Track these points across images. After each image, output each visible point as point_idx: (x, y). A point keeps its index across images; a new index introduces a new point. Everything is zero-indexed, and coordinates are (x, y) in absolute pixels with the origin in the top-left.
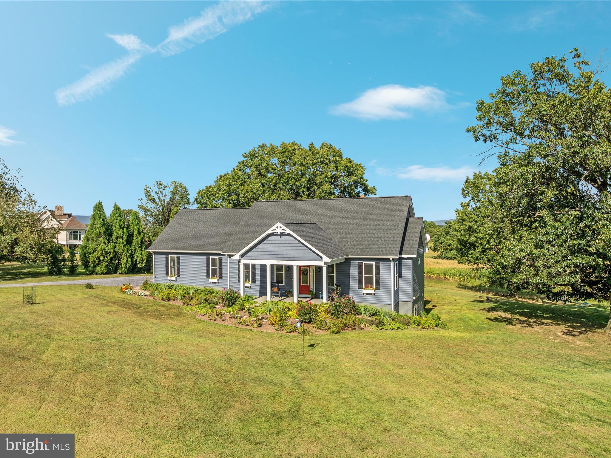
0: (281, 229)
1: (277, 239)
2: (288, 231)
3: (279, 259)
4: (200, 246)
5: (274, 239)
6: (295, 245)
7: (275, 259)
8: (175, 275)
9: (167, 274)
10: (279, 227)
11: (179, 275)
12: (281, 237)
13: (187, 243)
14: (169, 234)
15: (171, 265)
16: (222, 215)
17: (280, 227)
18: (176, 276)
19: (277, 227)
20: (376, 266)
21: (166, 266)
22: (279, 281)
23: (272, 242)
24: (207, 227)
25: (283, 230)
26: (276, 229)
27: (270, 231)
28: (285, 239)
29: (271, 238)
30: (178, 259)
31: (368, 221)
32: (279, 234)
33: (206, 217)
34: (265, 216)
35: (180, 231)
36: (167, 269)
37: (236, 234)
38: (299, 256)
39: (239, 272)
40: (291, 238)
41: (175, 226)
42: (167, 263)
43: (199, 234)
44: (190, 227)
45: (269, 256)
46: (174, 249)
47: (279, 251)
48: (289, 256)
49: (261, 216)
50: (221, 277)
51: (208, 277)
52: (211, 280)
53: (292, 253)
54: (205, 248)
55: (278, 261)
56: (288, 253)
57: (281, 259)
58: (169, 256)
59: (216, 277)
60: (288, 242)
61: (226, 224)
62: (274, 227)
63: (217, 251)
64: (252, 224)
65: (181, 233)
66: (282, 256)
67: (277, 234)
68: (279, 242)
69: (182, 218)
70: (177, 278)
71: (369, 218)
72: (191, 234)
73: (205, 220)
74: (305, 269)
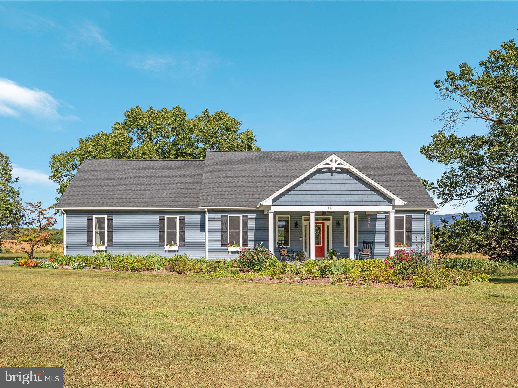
0: (337, 163)
1: (327, 178)
2: (347, 166)
3: (329, 203)
4: (147, 202)
5: (322, 178)
7: (323, 203)
8: (104, 243)
9: (90, 242)
10: (334, 161)
11: (111, 242)
12: (332, 175)
13: (122, 198)
14: (84, 188)
15: (95, 230)
16: (159, 167)
17: (336, 161)
18: (106, 245)
19: (331, 161)
20: (407, 219)
21: (88, 232)
23: (319, 182)
24: (144, 180)
25: (340, 164)
26: (330, 163)
27: (320, 166)
28: (339, 178)
29: (316, 177)
30: (110, 220)
31: (372, 173)
32: (334, 169)
33: (134, 168)
34: (234, 166)
35: (100, 184)
36: (90, 235)
37: (205, 185)
38: (358, 200)
39: (224, 232)
40: (348, 177)
41: (88, 178)
42: (90, 226)
43: (135, 187)
44: (114, 180)
45: (315, 200)
46: (102, 205)
47: (329, 193)
48: (344, 200)
49: (229, 166)
50: (183, 243)
51: (161, 243)
52: (167, 248)
53: (347, 196)
54: (157, 205)
55: (328, 206)
56: (341, 196)
57: (332, 203)
58: (94, 216)
59: (175, 243)
60: (341, 182)
61: (171, 176)
62: (327, 160)
63: (177, 207)
64: (222, 174)
65: (105, 187)
66: (333, 200)
67: (330, 171)
68: (328, 182)
69: (94, 170)
70: (108, 247)
71: (371, 171)
72: (121, 187)
73: (134, 172)
74: (317, 226)
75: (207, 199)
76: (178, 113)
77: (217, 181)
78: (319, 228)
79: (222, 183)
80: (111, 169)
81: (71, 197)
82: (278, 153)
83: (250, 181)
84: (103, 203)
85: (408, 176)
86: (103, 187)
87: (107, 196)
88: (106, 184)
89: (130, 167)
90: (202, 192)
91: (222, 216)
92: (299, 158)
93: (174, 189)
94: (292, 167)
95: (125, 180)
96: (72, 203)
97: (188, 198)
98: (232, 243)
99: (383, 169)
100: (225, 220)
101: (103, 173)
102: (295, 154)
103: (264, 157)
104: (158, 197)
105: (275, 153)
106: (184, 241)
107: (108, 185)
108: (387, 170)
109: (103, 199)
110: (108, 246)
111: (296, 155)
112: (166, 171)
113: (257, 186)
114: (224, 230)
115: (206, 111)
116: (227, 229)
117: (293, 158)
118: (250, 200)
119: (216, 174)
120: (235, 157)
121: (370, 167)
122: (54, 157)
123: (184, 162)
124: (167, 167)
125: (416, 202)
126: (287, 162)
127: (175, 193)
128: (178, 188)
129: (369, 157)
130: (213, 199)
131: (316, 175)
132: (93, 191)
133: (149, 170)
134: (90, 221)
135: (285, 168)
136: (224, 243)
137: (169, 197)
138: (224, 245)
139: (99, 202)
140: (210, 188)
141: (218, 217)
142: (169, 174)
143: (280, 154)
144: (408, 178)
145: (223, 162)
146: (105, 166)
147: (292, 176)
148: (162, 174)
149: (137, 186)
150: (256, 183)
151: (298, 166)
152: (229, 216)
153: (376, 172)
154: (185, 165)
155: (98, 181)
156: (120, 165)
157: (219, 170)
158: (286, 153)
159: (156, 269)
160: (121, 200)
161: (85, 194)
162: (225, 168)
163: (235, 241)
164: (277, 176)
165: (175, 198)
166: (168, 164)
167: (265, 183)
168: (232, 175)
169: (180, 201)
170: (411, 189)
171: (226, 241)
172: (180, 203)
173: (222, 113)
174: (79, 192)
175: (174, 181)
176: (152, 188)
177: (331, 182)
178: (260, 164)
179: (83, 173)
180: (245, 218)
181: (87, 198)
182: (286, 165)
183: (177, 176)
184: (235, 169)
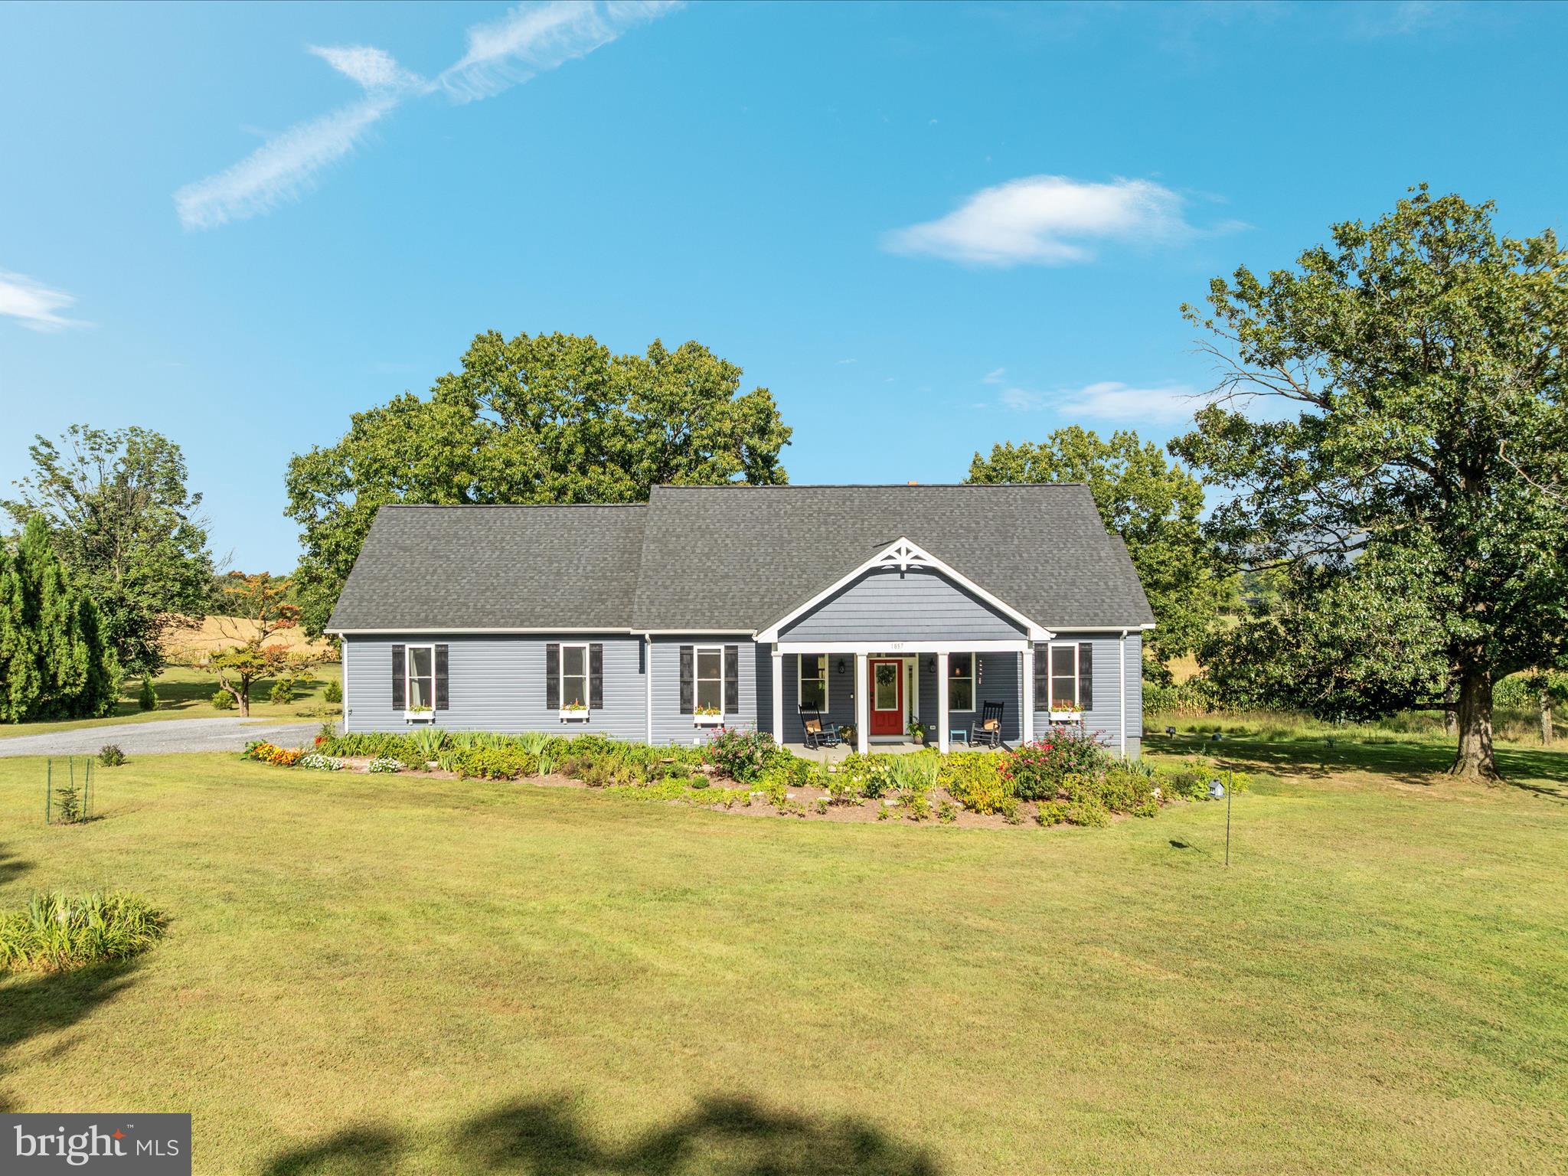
0: (911, 555)
1: (891, 584)
2: (932, 561)
3: (895, 637)
4: (520, 614)
6: (946, 599)
7: (885, 637)
8: (428, 703)
9: (398, 701)
10: (903, 551)
11: (443, 702)
12: (902, 577)
13: (466, 605)
15: (410, 675)
16: (546, 524)
17: (908, 551)
18: (434, 708)
19: (899, 551)
20: (1081, 652)
21: (395, 679)
22: (813, 700)
23: (876, 592)
24: (514, 560)
25: (917, 557)
26: (896, 555)
27: (875, 562)
28: (917, 584)
29: (871, 581)
30: (442, 654)
31: (1016, 542)
32: (904, 568)
33: (490, 529)
34: (711, 527)
35: (418, 569)
36: (398, 687)
37: (646, 576)
38: (955, 629)
39: (686, 683)
40: (935, 582)
41: (390, 554)
42: (398, 667)
43: (495, 578)
44: (448, 559)
45: (867, 630)
46: (426, 622)
47: (897, 615)
48: (927, 630)
49: (700, 527)
50: (598, 702)
51: (553, 703)
52: (565, 713)
53: (934, 622)
54: (542, 620)
55: (894, 643)
56: (922, 622)
57: (903, 637)
58: (408, 646)
59: (582, 703)
60: (919, 591)
61: (572, 548)
62: (890, 550)
63: (586, 625)
64: (683, 548)
65: (428, 577)
66: (904, 630)
67: (896, 569)
68: (893, 592)
69: (404, 533)
70: (438, 712)
71: (1014, 534)
72: (464, 578)
73: (491, 538)
74: (886, 667)
75: (649, 610)
76: (590, 353)
77: (673, 565)
78: (891, 671)
79: (684, 571)
80: (439, 530)
81: (356, 603)
82: (811, 491)
83: (745, 565)
84: (427, 616)
85: (1095, 549)
86: (424, 578)
87: (435, 601)
88: (431, 570)
90: (638, 592)
91: (682, 648)
92: (857, 502)
93: (579, 580)
94: (839, 526)
95: (471, 559)
96: (361, 617)
97: (609, 603)
98: (703, 705)
99: (1041, 531)
100: (689, 656)
101: (422, 542)
102: (848, 492)
103: (779, 502)
104: (544, 600)
105: (803, 491)
106: (601, 699)
107: (435, 571)
108: (1049, 533)
109: (426, 607)
110: (437, 709)
111: (851, 495)
112: (562, 536)
113: (760, 579)
114: (686, 678)
115: (657, 344)
116: (692, 676)
117: (844, 503)
118: (741, 614)
119: (671, 547)
120: (714, 501)
121: (1014, 525)
122: (296, 464)
123: (600, 509)
124: (564, 526)
125: (1101, 614)
126: (830, 515)
127: (581, 590)
128: (587, 578)
129: (1015, 500)
130: (663, 610)
131: (869, 579)
132: (403, 587)
133: (523, 533)
134: (398, 655)
135: (823, 529)
136: (687, 706)
137: (568, 600)
138: (686, 709)
139: (418, 615)
140: (656, 583)
141: (674, 649)
142: (568, 541)
143: (815, 493)
144: (1095, 553)
145: (686, 516)
147: (837, 550)
148: (552, 542)
149: (498, 575)
150: (758, 570)
151: (854, 524)
152: (697, 647)
153: (1025, 537)
154: (603, 518)
155: (412, 563)
156: (458, 520)
157: (678, 537)
158: (828, 491)
159: (542, 773)
160: (464, 610)
161: (387, 595)
162: (692, 530)
163: (709, 700)
164: (804, 551)
165: (581, 604)
166: (565, 516)
167: (776, 569)
168: (706, 550)
169: (593, 610)
171: (690, 701)
172: (591, 618)
173: (693, 348)
174: (374, 591)
175: (579, 560)
176: (532, 578)
177: (901, 591)
178: (769, 521)
179: (380, 542)
180: (731, 652)
181: (391, 605)
182: (826, 523)
183: (587, 547)
184: (712, 534)
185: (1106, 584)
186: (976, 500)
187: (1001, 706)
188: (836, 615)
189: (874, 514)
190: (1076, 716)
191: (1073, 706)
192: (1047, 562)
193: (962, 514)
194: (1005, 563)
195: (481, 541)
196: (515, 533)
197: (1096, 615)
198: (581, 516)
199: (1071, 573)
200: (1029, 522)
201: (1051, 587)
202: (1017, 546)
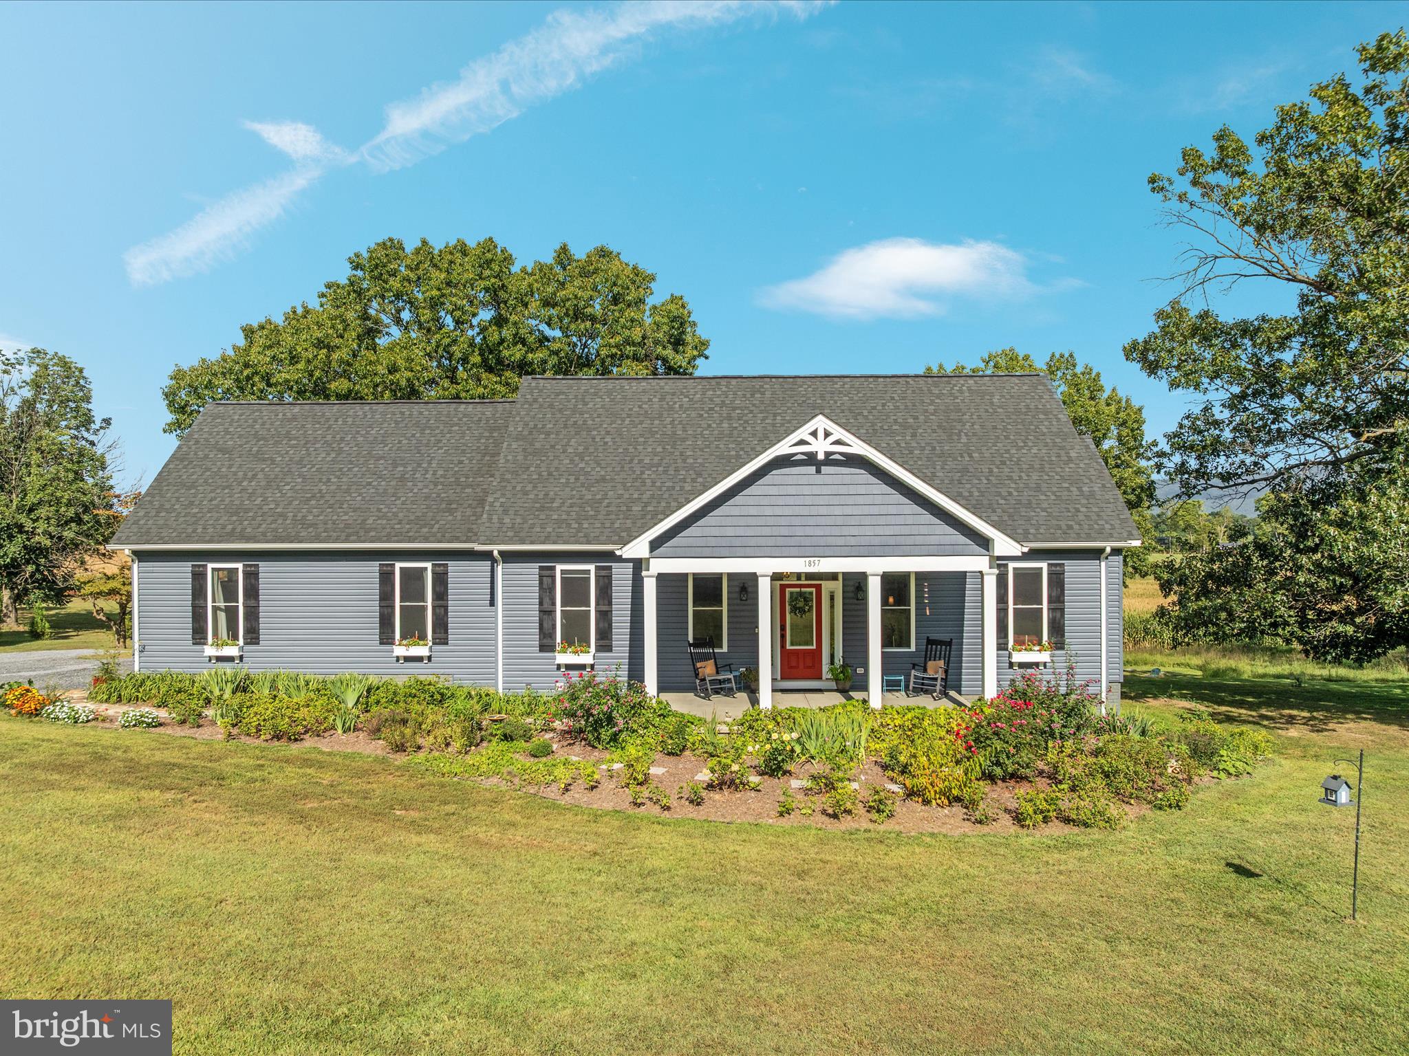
0: (831, 439)
1: (804, 480)
2: (858, 447)
3: (809, 551)
4: (347, 526)
5: (789, 480)
6: (879, 500)
7: (794, 551)
8: (235, 637)
9: (199, 635)
10: (821, 434)
11: (253, 636)
12: (818, 471)
13: (283, 516)
14: (193, 485)
15: (214, 601)
16: (397, 423)
17: (827, 434)
18: (241, 642)
19: (814, 434)
20: (1050, 574)
21: (194, 606)
22: (708, 637)
23: (783, 490)
24: (351, 462)
25: (838, 442)
26: (810, 439)
27: (783, 448)
28: (838, 479)
29: (775, 476)
30: (252, 576)
31: (964, 439)
32: (821, 456)
33: (329, 428)
34: (590, 422)
35: (235, 474)
36: (199, 616)
37: (503, 480)
38: (892, 541)
39: (546, 613)
40: (862, 476)
41: (206, 457)
42: (198, 592)
43: (325, 484)
44: (273, 461)
45: (771, 542)
46: (230, 537)
47: (812, 521)
48: (853, 541)
49: (575, 423)
50: (442, 636)
51: (386, 638)
52: (400, 651)
53: (862, 531)
54: (373, 534)
55: (808, 559)
56: (846, 531)
57: (820, 551)
58: (210, 566)
59: (423, 637)
60: (843, 490)
61: (423, 450)
62: (803, 433)
63: (427, 540)
64: (553, 447)
65: (245, 484)
66: (822, 541)
67: (811, 459)
68: (806, 490)
69: (227, 432)
70: (247, 648)
71: (960, 431)
72: (288, 484)
73: (329, 438)
74: (801, 594)
75: (501, 521)
76: (489, 256)
77: (538, 466)
78: (807, 599)
79: (550, 474)
80: (269, 430)
81: (153, 513)
82: (713, 382)
83: (627, 467)
84: (234, 529)
85: (1062, 448)
86: (240, 484)
87: (247, 511)
88: (250, 474)
89: (319, 423)
90: (490, 499)
91: (541, 568)
92: (768, 394)
93: (426, 487)
94: (746, 422)
95: (300, 462)
96: (154, 530)
97: (458, 514)
98: (568, 641)
99: (995, 428)
100: (550, 580)
101: (247, 443)
102: (757, 383)
103: (674, 394)
104: (379, 510)
105: (704, 382)
106: (446, 631)
107: (254, 476)
108: (1005, 429)
109: (235, 518)
110: (246, 643)
111: (762, 387)
112: (413, 435)
113: (644, 483)
114: (546, 606)
115: (564, 249)
116: (554, 604)
117: (752, 395)
118: (616, 525)
119: (538, 445)
120: (596, 394)
121: (960, 421)
122: (178, 376)
124: (417, 424)
125: (1076, 527)
126: (734, 409)
127: (427, 498)
128: (436, 485)
129: (961, 391)
130: (519, 520)
131: (774, 472)
132: (213, 495)
133: (368, 433)
134: (198, 578)
135: (725, 425)
136: (547, 641)
137: (408, 510)
138: (547, 646)
139: (224, 527)
140: (514, 488)
141: (531, 571)
142: (419, 442)
143: (718, 384)
144: (1062, 453)
145: (560, 411)
146: (255, 421)
147: (742, 449)
148: (400, 442)
149: (329, 480)
150: (643, 473)
151: (763, 419)
152: (559, 568)
153: (974, 434)
154: (465, 416)
155: (230, 467)
156: (294, 418)
157: (548, 434)
158: (734, 382)
159: (340, 731)
160: (280, 521)
161: (192, 503)
162: (566, 426)
163: (575, 635)
164: (702, 450)
165: (424, 515)
166: (421, 413)
167: (665, 472)
168: (581, 449)
169: (437, 522)
170: (1067, 485)
171: (552, 635)
172: (434, 530)
173: (603, 253)
174: (178, 498)
175: (430, 463)
176: (369, 484)
177: (816, 490)
178: (661, 415)
179: (197, 442)
180: (603, 573)
181: (194, 515)
182: (729, 418)
183: (441, 448)
184: (589, 430)
185: (1080, 489)
186: (914, 392)
187: (949, 643)
188: (729, 521)
189: (789, 408)
190: (1044, 657)
191: (1040, 643)
192: (1003, 463)
193: (897, 408)
194: (951, 464)
195: (316, 441)
196: (358, 432)
197: (1070, 527)
198: (440, 413)
199: (1035, 476)
200: (979, 417)
201: (1010, 494)
202: (965, 445)
